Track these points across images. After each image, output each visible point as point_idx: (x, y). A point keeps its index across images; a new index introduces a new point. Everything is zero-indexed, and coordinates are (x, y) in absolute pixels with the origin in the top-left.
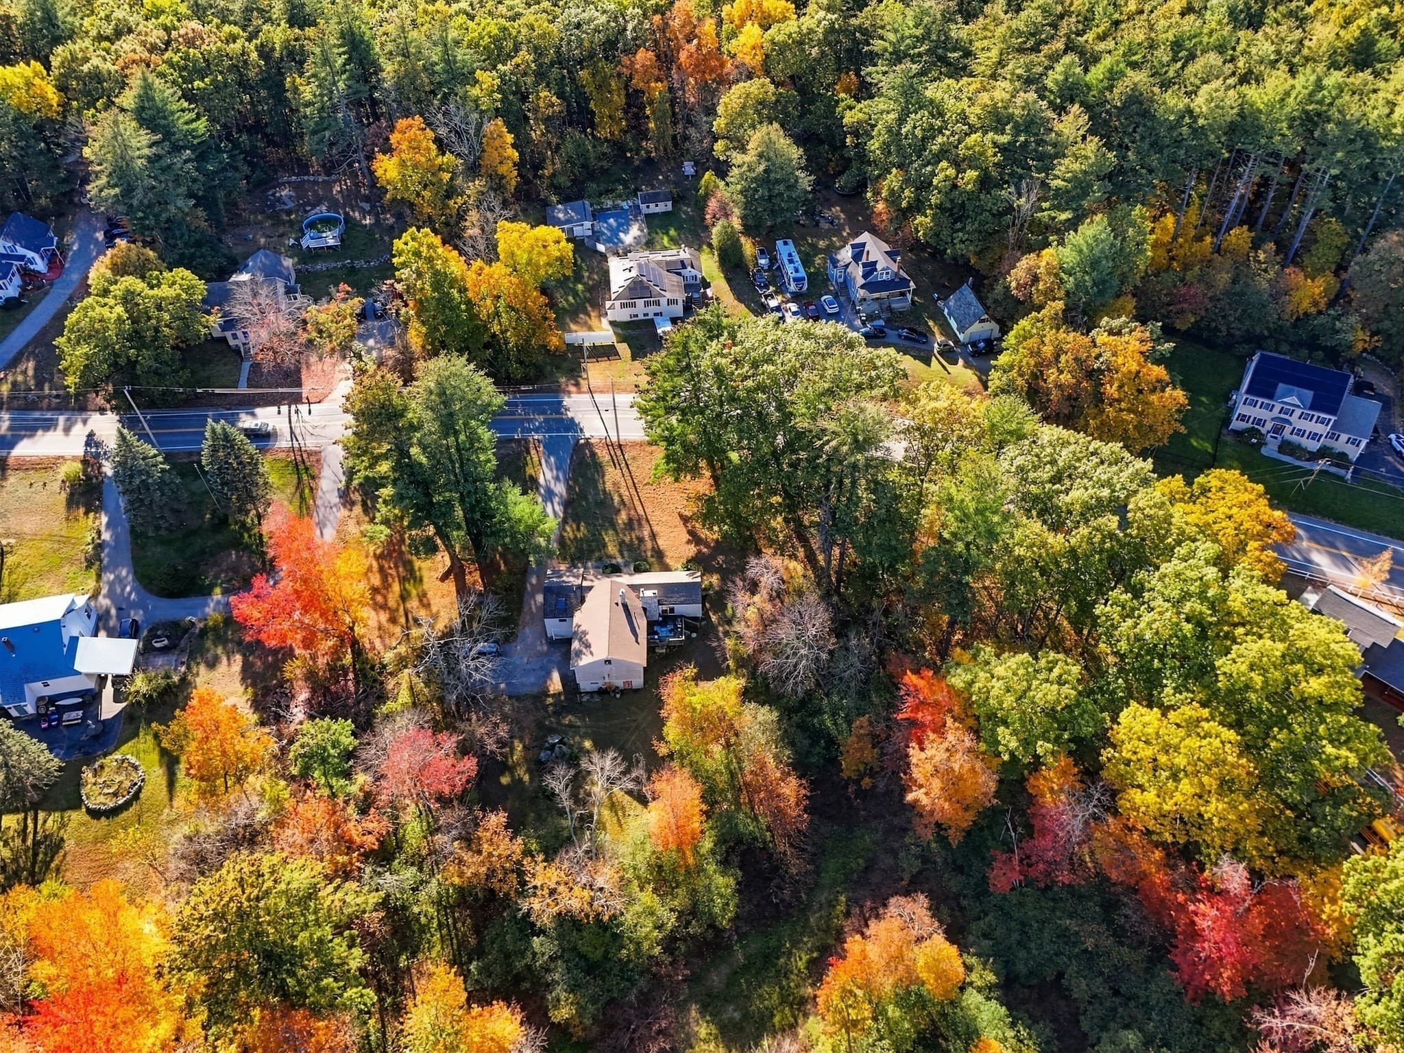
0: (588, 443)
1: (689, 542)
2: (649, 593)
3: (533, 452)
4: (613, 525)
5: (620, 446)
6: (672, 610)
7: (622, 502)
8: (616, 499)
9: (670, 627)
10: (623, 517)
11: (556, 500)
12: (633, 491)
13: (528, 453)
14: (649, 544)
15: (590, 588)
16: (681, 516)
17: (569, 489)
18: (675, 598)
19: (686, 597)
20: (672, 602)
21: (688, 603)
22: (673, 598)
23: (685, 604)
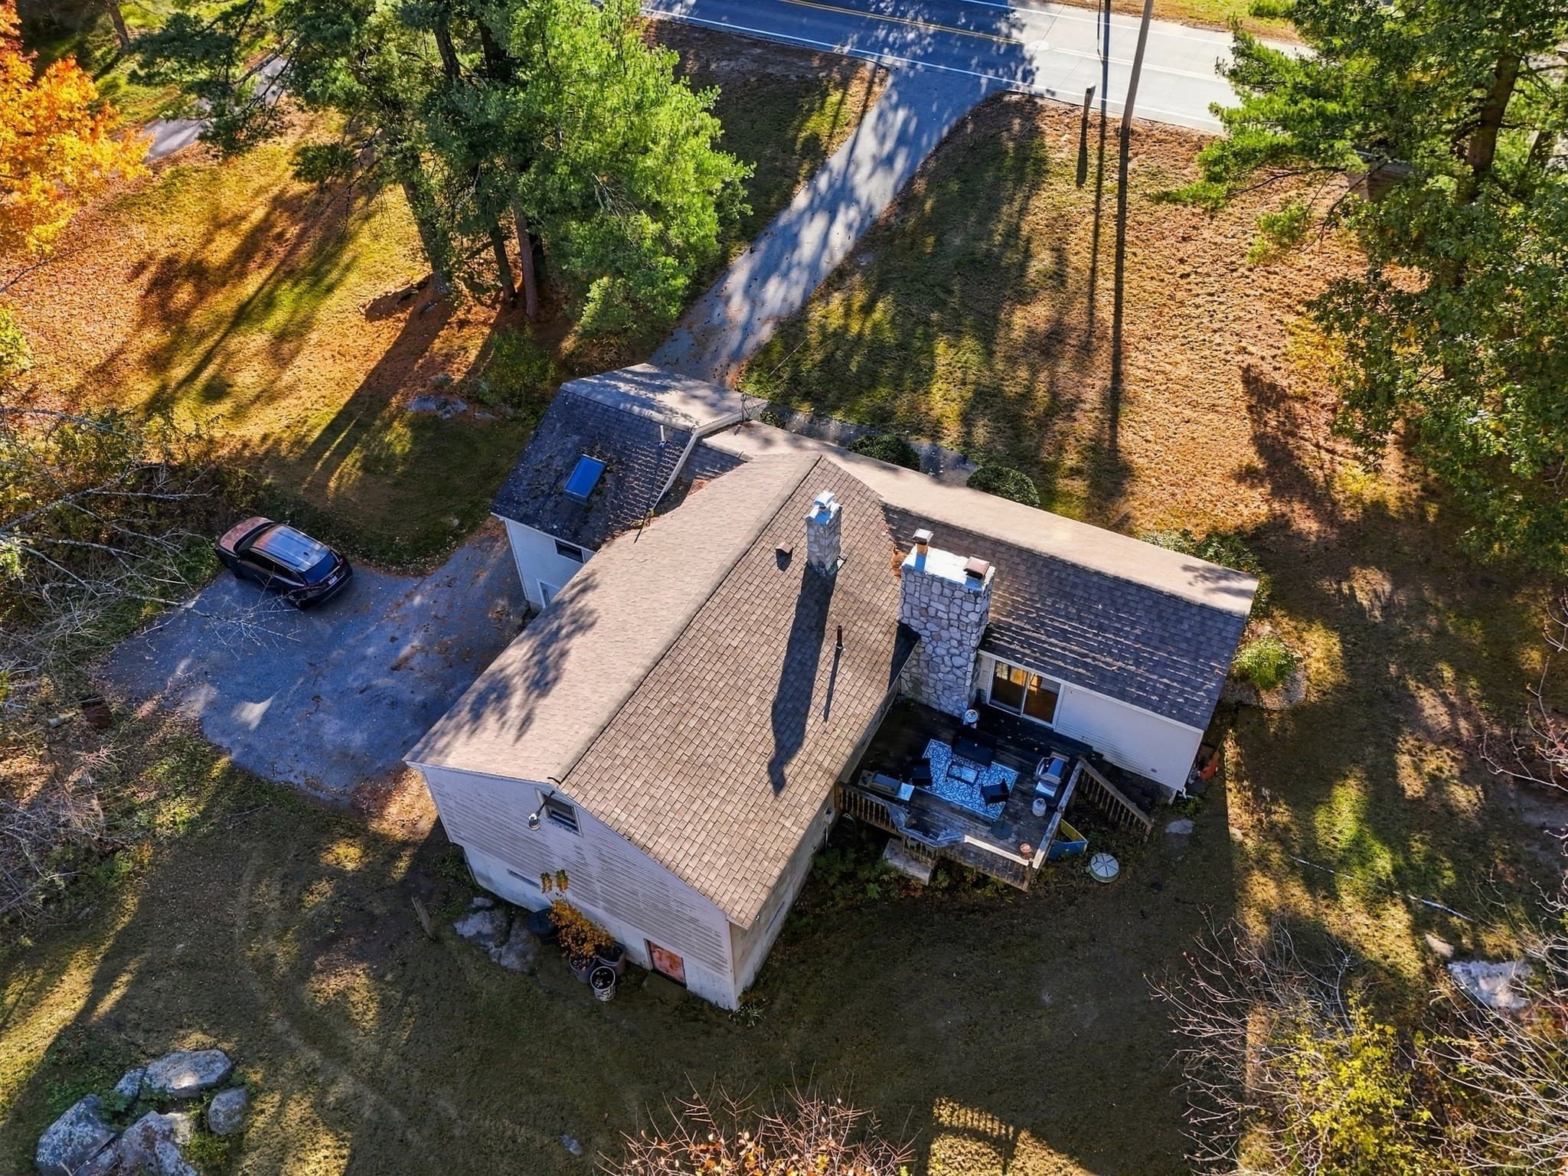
0: (1030, 107)
1: (1246, 475)
2: (947, 565)
3: (857, 89)
4: (987, 331)
5: (1126, 133)
6: (1046, 700)
7: (1058, 277)
8: (1042, 261)
9: (1003, 774)
10: (1037, 314)
11: (847, 215)
12: (1106, 264)
13: (844, 84)
14: (1085, 425)
15: (729, 461)
16: (1251, 380)
17: (905, 199)
18: (1079, 644)
19: (1137, 664)
20: (1056, 656)
21: (1137, 701)
22: (1068, 640)
23: (1123, 696)
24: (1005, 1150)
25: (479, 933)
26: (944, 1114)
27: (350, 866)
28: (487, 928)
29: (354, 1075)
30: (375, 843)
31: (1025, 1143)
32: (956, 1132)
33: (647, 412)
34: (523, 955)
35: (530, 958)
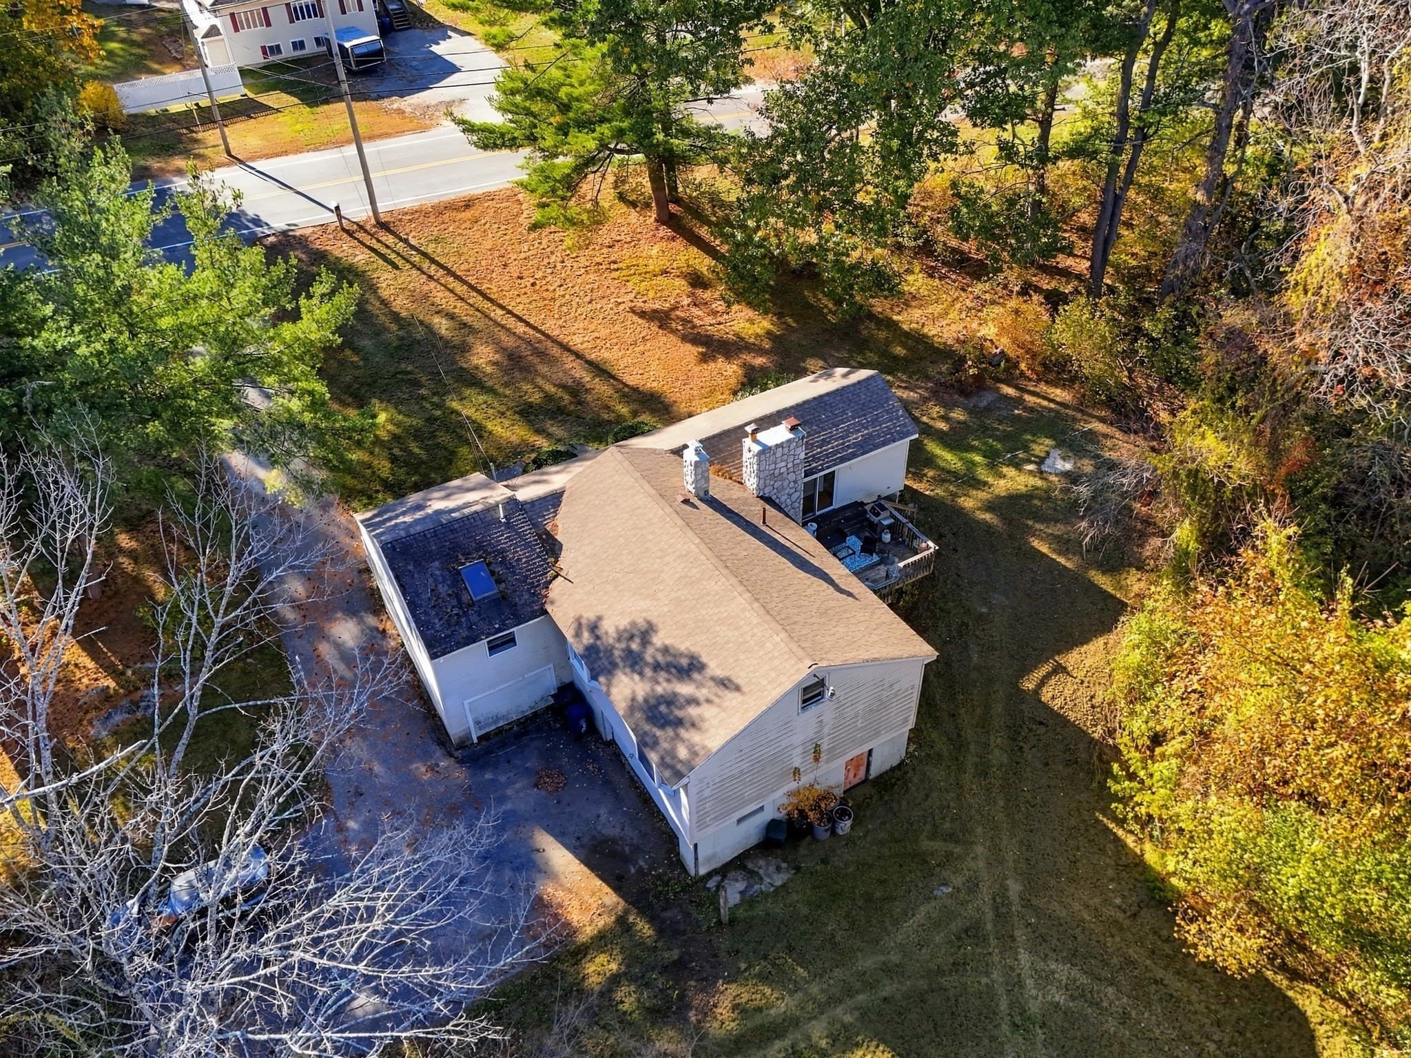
5: (382, 225)
15: (554, 501)
16: (641, 314)
18: (836, 440)
19: (866, 428)
20: (834, 453)
21: (884, 444)
22: (829, 443)
23: (876, 447)
24: (1060, 669)
25: (741, 892)
26: (1029, 684)
27: (614, 966)
28: (741, 886)
29: (810, 1019)
30: (602, 941)
31: (1061, 659)
32: (1042, 683)
33: (466, 511)
34: (778, 869)
35: (784, 865)
